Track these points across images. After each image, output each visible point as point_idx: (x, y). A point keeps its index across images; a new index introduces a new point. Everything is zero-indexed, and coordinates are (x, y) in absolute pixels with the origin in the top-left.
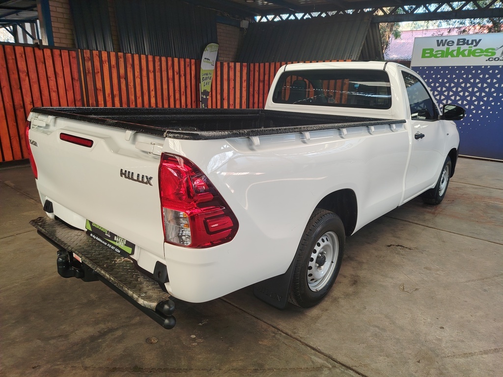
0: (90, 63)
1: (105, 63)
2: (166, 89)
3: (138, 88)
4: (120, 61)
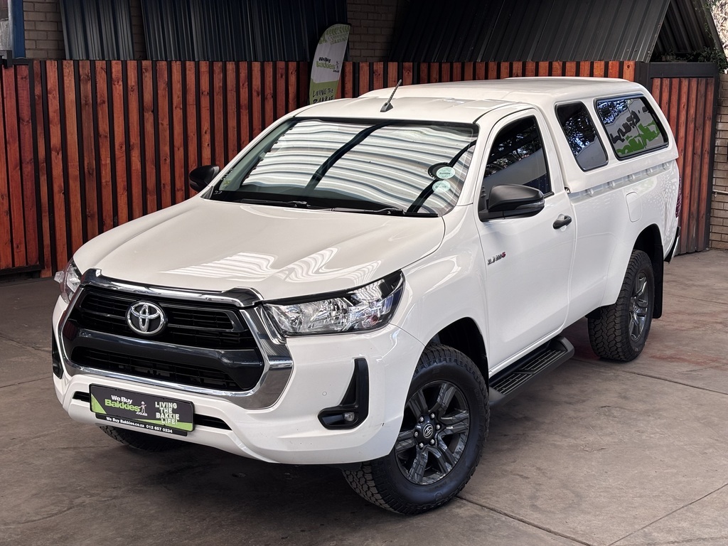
0: (89, 85)
1: (116, 83)
2: (234, 128)
3: (178, 129)
4: (146, 76)
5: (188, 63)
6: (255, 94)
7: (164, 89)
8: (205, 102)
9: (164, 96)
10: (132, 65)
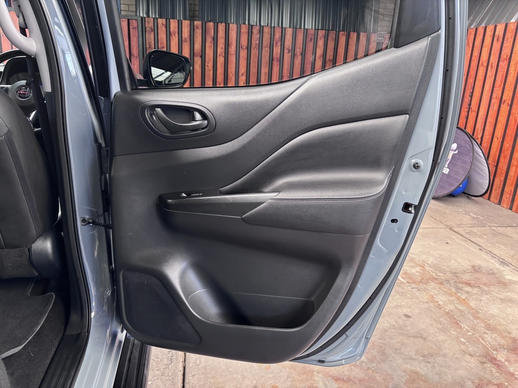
0: (152, 36)
1: (173, 35)
2: (266, 73)
3: (220, 70)
4: (197, 32)
5: (231, 25)
6: (286, 51)
7: (211, 42)
8: (243, 53)
9: (210, 47)
10: (186, 24)
